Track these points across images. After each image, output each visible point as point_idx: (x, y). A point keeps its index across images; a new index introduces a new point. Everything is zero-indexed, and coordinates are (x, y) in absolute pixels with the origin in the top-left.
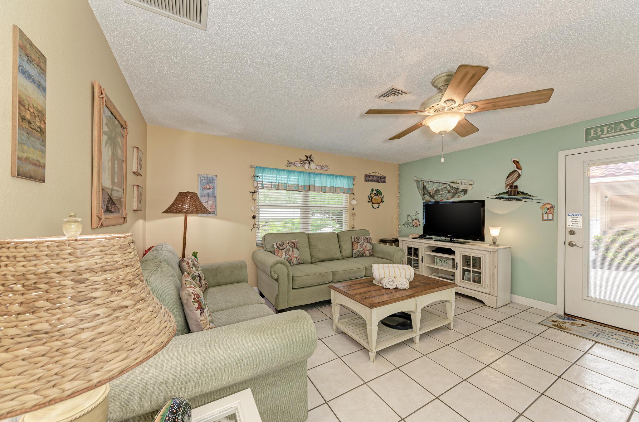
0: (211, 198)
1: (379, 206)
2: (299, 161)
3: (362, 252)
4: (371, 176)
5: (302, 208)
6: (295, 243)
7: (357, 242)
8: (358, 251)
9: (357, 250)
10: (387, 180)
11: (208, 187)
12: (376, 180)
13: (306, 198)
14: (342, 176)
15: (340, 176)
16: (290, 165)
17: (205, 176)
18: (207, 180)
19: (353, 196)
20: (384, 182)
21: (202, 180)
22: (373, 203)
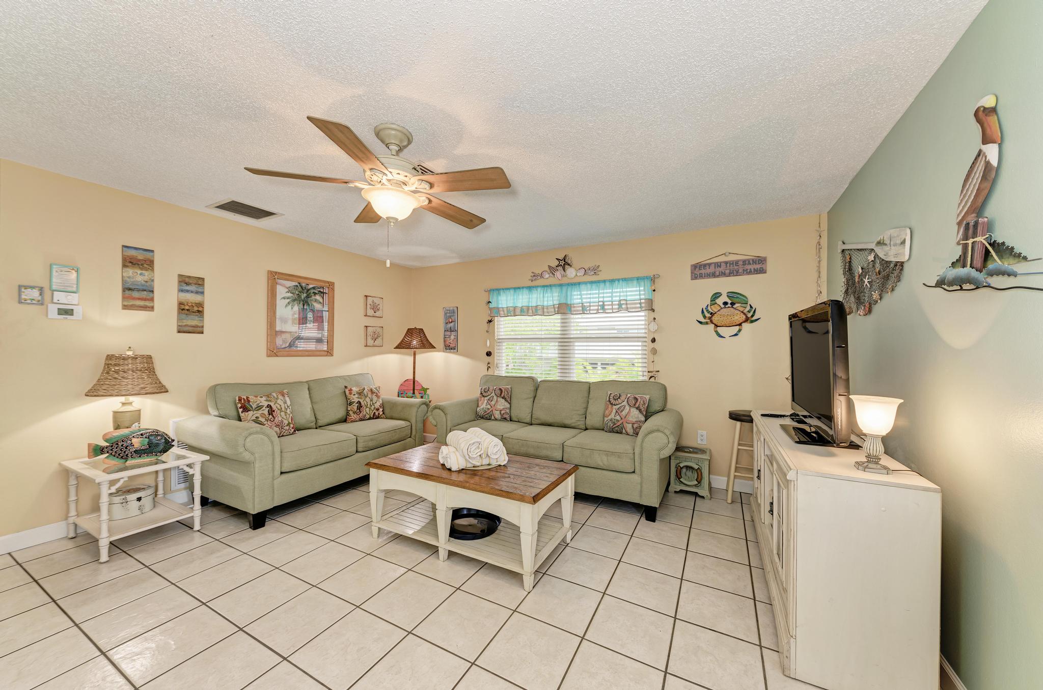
0: (452, 333)
1: (740, 331)
2: (547, 269)
3: (619, 424)
4: (710, 265)
5: (560, 340)
6: (504, 390)
7: (612, 404)
8: (611, 420)
9: (610, 418)
10: (770, 266)
11: (450, 321)
12: (727, 272)
13: (565, 325)
14: (625, 280)
15: (618, 280)
16: (535, 278)
17: (448, 309)
18: (450, 313)
19: (652, 315)
20: (762, 271)
21: (446, 314)
22: (716, 326)
